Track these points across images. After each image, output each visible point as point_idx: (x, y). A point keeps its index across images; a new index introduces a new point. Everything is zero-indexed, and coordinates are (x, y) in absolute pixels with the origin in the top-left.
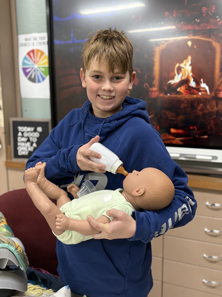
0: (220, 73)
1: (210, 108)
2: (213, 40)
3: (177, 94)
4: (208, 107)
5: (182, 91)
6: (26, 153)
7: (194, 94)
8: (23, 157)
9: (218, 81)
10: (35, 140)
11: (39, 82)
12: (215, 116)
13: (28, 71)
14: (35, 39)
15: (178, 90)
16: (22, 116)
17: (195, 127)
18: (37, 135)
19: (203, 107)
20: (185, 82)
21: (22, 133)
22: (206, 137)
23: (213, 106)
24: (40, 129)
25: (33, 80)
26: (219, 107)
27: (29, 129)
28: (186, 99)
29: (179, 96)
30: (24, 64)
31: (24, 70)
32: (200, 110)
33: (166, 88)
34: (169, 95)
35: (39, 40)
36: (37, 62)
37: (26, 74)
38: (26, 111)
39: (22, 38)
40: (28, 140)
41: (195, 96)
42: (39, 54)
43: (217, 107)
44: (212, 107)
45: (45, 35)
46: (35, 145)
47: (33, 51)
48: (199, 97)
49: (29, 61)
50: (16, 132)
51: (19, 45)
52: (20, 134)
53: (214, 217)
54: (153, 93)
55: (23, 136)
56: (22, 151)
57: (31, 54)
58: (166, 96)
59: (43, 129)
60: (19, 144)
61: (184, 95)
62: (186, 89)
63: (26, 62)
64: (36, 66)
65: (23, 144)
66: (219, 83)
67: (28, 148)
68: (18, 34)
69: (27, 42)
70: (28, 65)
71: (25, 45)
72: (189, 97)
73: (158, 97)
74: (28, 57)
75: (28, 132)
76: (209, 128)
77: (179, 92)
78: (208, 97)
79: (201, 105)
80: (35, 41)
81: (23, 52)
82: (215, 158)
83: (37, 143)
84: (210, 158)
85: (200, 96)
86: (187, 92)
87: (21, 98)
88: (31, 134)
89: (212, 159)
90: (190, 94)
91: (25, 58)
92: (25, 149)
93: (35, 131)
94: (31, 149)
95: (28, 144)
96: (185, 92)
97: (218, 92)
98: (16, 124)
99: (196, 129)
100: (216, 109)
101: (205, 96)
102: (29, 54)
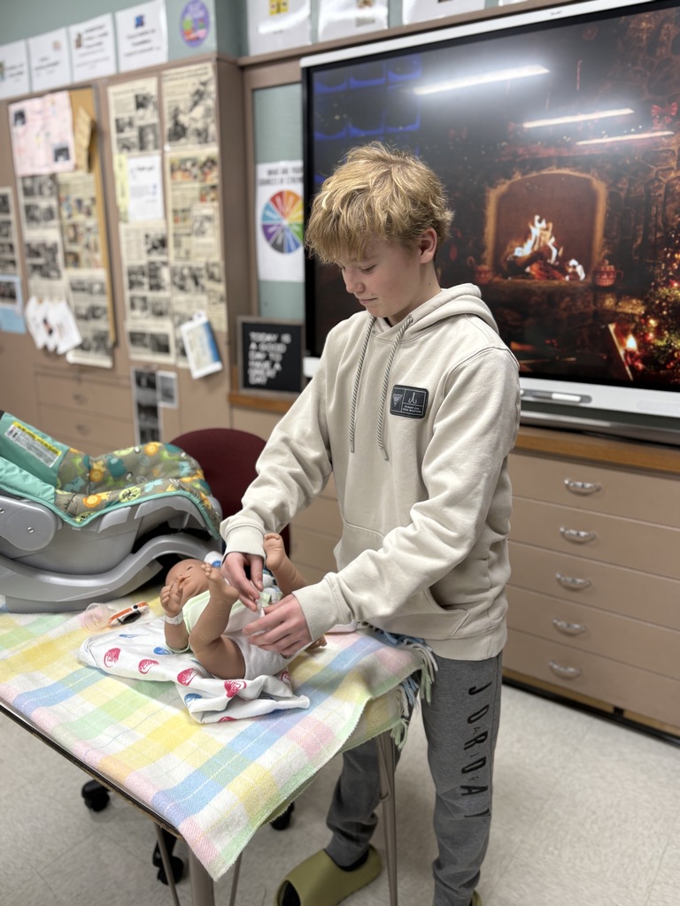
0: (604, 240)
1: (582, 307)
2: (593, 176)
3: (524, 278)
4: (579, 303)
5: (533, 273)
6: (261, 380)
7: (554, 278)
8: (258, 386)
9: (600, 254)
10: (278, 358)
11: (290, 251)
12: (590, 321)
13: (271, 230)
14: (285, 171)
15: (528, 269)
16: (259, 313)
17: (554, 341)
18: (281, 348)
19: (570, 303)
20: (540, 255)
21: (258, 344)
22: (573, 359)
23: (588, 302)
24: (286, 338)
25: (279, 248)
26: (599, 305)
27: (270, 337)
28: (539, 288)
29: (528, 282)
30: (265, 217)
31: (265, 228)
32: (565, 310)
33: (505, 266)
34: (510, 278)
35: (291, 174)
36: (288, 214)
37: (268, 236)
38: (266, 304)
39: (262, 171)
40: (267, 358)
41: (556, 282)
42: (291, 199)
43: (595, 304)
44: (587, 304)
45: (299, 164)
46: (278, 366)
47: (280, 194)
48: (563, 284)
49: (273, 212)
50: (247, 342)
51: (258, 182)
52: (253, 346)
53: (578, 507)
54: (483, 276)
55: (258, 350)
56: (257, 376)
57: (278, 200)
58: (505, 282)
59: (293, 338)
60: (252, 364)
61: (536, 280)
62: (541, 269)
63: (269, 214)
64: (285, 222)
65: (258, 364)
66: (601, 258)
67: (265, 371)
68: (256, 162)
69: (272, 177)
70: (272, 219)
71: (267, 182)
72: (545, 285)
73: (490, 282)
74: (272, 206)
75: (267, 343)
76: (579, 343)
77: (528, 274)
78: (580, 285)
79: (567, 299)
80: (285, 176)
81: (264, 195)
82: (586, 398)
83: (282, 363)
84: (578, 399)
85: (567, 282)
86: (541, 275)
87: (258, 282)
88: (272, 347)
89: (581, 401)
90: (548, 278)
91: (267, 208)
92: (261, 372)
93: (279, 341)
94: (271, 373)
95: (267, 365)
96: (538, 273)
97: (598, 276)
98: (248, 328)
99: (556, 344)
100: (593, 307)
101: (574, 283)
102: (273, 199)
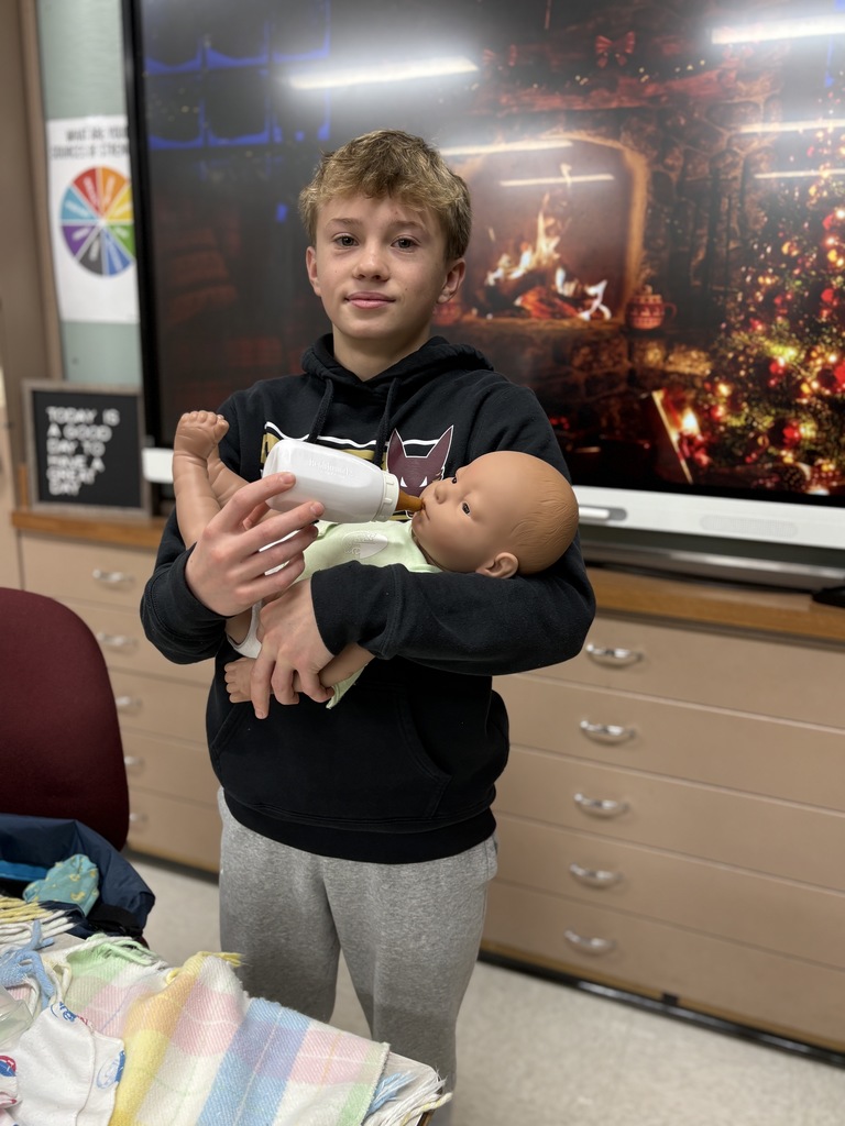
0: (644, 253)
1: (610, 363)
2: (626, 145)
3: (512, 316)
4: (604, 358)
5: (528, 307)
6: (70, 488)
7: (564, 316)
8: (64, 498)
9: (638, 276)
10: (99, 450)
11: (113, 272)
12: (622, 387)
13: (78, 235)
14: (97, 134)
15: (518, 302)
16: (64, 376)
17: (564, 420)
18: (103, 433)
19: (590, 358)
20: (538, 278)
21: (62, 427)
22: (594, 450)
23: (620, 355)
24: (112, 417)
25: (93, 266)
26: (637, 360)
27: (81, 416)
28: (539, 332)
29: (520, 322)
30: (65, 213)
31: (68, 232)
32: (581, 368)
33: (481, 295)
34: (490, 317)
35: (108, 139)
36: (106, 209)
37: (74, 246)
38: (75, 361)
39: (58, 131)
40: (79, 451)
41: (566, 323)
42: (111, 182)
43: (630, 358)
44: (617, 358)
45: (121, 121)
46: (98, 464)
47: (91, 173)
48: (579, 325)
49: (81, 205)
50: (42, 424)
51: (51, 153)
52: (54, 430)
53: (608, 688)
54: (445, 312)
55: (62, 437)
56: (62, 481)
57: (88, 183)
58: (482, 322)
59: (122, 416)
60: (52, 460)
61: (533, 320)
62: (541, 301)
63: (72, 207)
64: (102, 223)
65: (64, 461)
66: (640, 283)
67: (77, 473)
68: (45, 118)
69: (74, 143)
70: (77, 216)
71: (68, 152)
72: (549, 327)
73: (457, 322)
74: (77, 193)
75: (77, 424)
76: (604, 423)
77: (521, 308)
78: (605, 327)
79: (585, 351)
80: (98, 143)
81: (62, 175)
82: (619, 513)
83: (104, 458)
84: (604, 514)
85: (584, 322)
86: (542, 311)
87: (60, 323)
88: (88, 432)
89: (610, 518)
90: (553, 316)
91: (69, 196)
92: (70, 475)
93: (98, 421)
94: (87, 476)
95: (79, 461)
96: (537, 308)
97: (635, 313)
98: (42, 400)
99: (567, 426)
100: (626, 363)
101: (596, 324)
102: (79, 182)
